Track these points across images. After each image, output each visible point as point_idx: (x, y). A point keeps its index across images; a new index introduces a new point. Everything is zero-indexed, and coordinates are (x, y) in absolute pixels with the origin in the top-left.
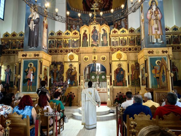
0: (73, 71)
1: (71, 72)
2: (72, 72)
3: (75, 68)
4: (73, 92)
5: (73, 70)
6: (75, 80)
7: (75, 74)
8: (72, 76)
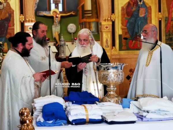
7: (7, 15)
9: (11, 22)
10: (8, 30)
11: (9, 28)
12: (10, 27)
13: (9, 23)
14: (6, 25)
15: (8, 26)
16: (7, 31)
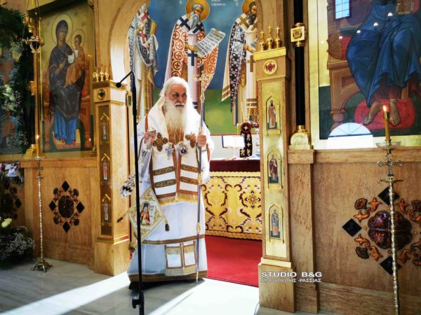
3: (79, 38)
4: (72, 187)
5: (71, 52)
8: (68, 87)
12: (85, 97)
13: (82, 90)
14: (79, 93)
15: (81, 96)
16: (80, 105)
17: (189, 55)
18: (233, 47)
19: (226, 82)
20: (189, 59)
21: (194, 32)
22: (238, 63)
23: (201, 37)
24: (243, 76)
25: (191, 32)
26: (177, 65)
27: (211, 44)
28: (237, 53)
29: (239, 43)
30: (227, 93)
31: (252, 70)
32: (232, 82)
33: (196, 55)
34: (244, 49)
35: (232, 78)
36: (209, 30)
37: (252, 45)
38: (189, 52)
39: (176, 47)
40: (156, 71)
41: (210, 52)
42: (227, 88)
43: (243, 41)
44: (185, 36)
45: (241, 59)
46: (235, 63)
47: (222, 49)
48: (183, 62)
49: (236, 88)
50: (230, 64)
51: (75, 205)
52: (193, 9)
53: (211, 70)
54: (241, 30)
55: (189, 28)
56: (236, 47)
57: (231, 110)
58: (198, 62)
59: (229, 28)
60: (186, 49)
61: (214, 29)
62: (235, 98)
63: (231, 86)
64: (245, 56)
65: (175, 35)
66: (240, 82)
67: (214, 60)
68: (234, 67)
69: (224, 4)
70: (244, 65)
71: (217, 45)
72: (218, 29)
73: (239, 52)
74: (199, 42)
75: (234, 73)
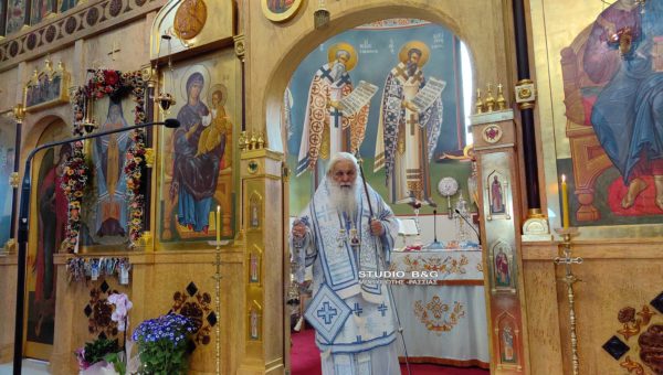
0: (207, 120)
1: (193, 129)
2: (201, 128)
3: (219, 95)
4: (201, 290)
5: (206, 113)
6: (218, 193)
7: (219, 138)
8: (201, 156)
9: (226, 157)
10: (219, 178)
11: (221, 172)
12: (224, 168)
13: (221, 159)
14: (216, 164)
15: (219, 168)
16: (216, 181)
17: (332, 114)
18: (388, 104)
19: (380, 148)
20: (332, 119)
21: (338, 85)
22: (395, 124)
23: (346, 91)
24: (401, 140)
25: (334, 85)
26: (317, 127)
27: (359, 100)
28: (393, 111)
29: (395, 99)
30: (381, 163)
31: (413, 133)
32: (387, 148)
33: (341, 114)
34: (402, 107)
35: (387, 142)
36: (357, 83)
37: (413, 101)
38: (332, 110)
39: (316, 103)
40: (290, 134)
41: (358, 110)
42: (381, 155)
43: (401, 97)
44: (327, 90)
45: (398, 118)
46: (391, 123)
47: (374, 106)
48: (325, 122)
49: (392, 156)
50: (385, 125)
51: (205, 315)
52: (337, 57)
53: (360, 132)
54: (398, 83)
55: (332, 80)
56: (391, 104)
57: (387, 184)
58: (344, 122)
59: (382, 81)
60: (328, 106)
61: (363, 82)
62: (391, 168)
63: (386, 153)
64: (403, 115)
65: (314, 89)
66: (398, 148)
67: (363, 120)
68: (390, 130)
69: (376, 52)
70: (402, 127)
71: (367, 101)
72: (368, 81)
73: (396, 111)
74: (344, 98)
75: (389, 136)
